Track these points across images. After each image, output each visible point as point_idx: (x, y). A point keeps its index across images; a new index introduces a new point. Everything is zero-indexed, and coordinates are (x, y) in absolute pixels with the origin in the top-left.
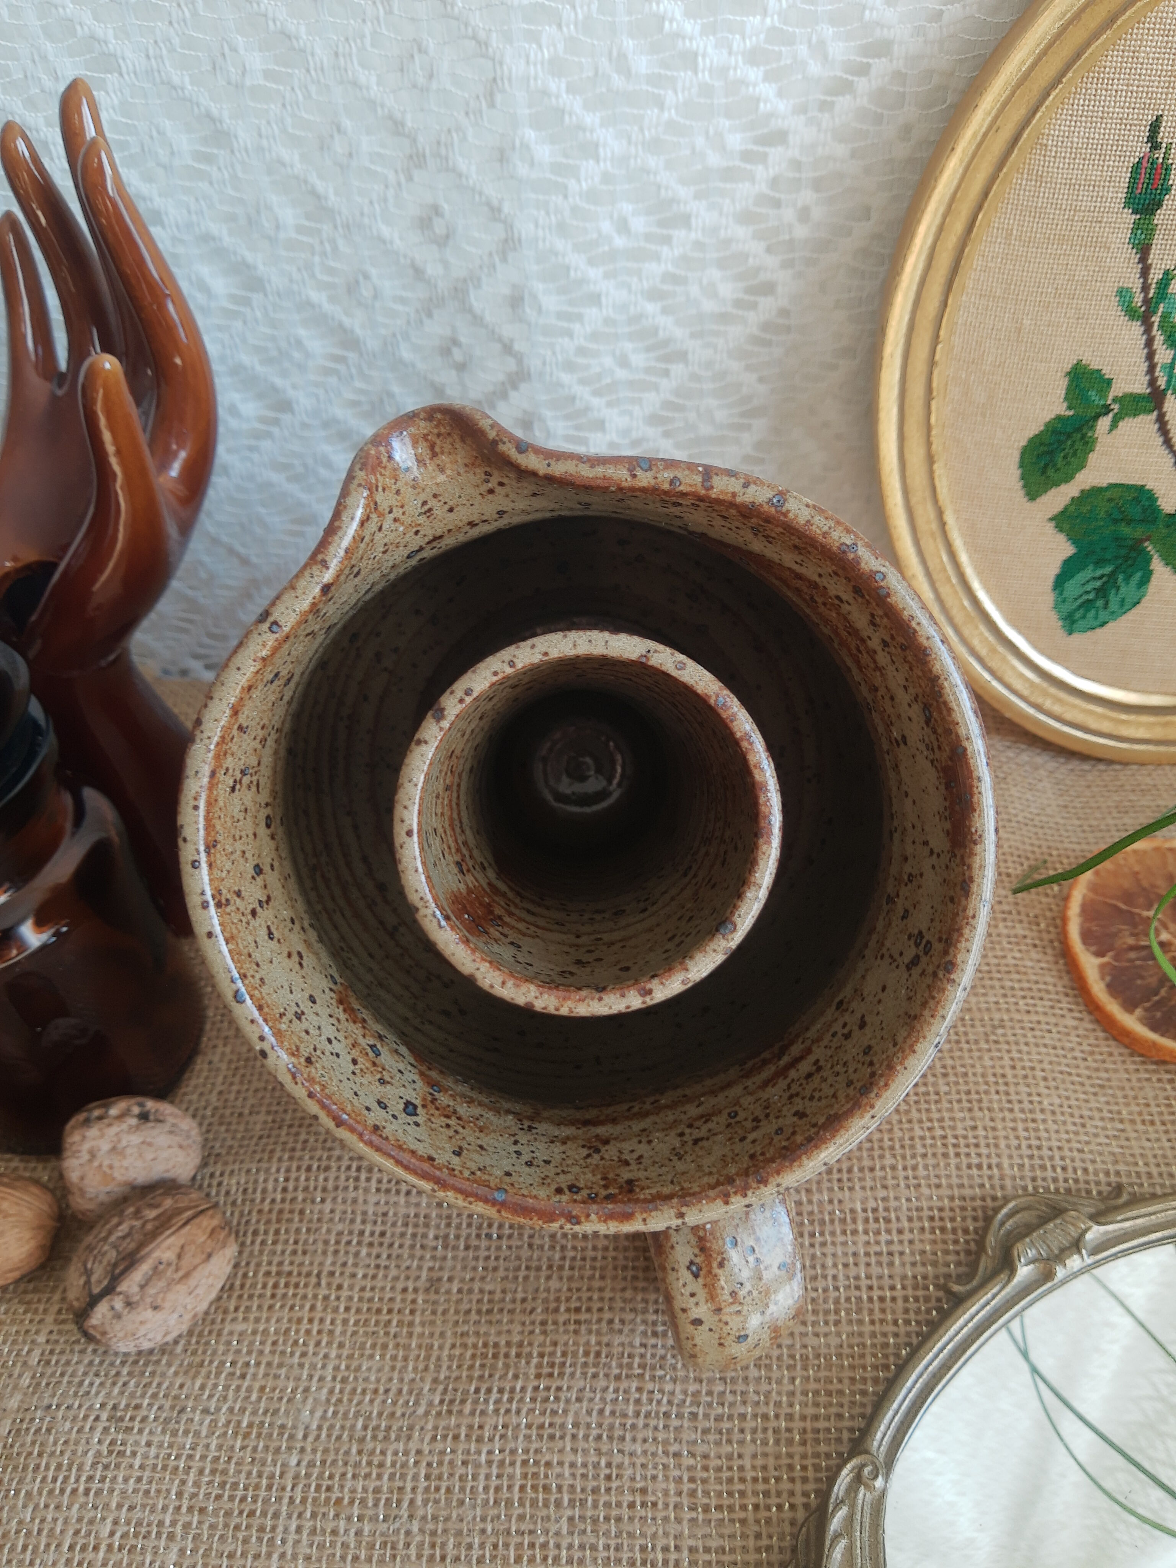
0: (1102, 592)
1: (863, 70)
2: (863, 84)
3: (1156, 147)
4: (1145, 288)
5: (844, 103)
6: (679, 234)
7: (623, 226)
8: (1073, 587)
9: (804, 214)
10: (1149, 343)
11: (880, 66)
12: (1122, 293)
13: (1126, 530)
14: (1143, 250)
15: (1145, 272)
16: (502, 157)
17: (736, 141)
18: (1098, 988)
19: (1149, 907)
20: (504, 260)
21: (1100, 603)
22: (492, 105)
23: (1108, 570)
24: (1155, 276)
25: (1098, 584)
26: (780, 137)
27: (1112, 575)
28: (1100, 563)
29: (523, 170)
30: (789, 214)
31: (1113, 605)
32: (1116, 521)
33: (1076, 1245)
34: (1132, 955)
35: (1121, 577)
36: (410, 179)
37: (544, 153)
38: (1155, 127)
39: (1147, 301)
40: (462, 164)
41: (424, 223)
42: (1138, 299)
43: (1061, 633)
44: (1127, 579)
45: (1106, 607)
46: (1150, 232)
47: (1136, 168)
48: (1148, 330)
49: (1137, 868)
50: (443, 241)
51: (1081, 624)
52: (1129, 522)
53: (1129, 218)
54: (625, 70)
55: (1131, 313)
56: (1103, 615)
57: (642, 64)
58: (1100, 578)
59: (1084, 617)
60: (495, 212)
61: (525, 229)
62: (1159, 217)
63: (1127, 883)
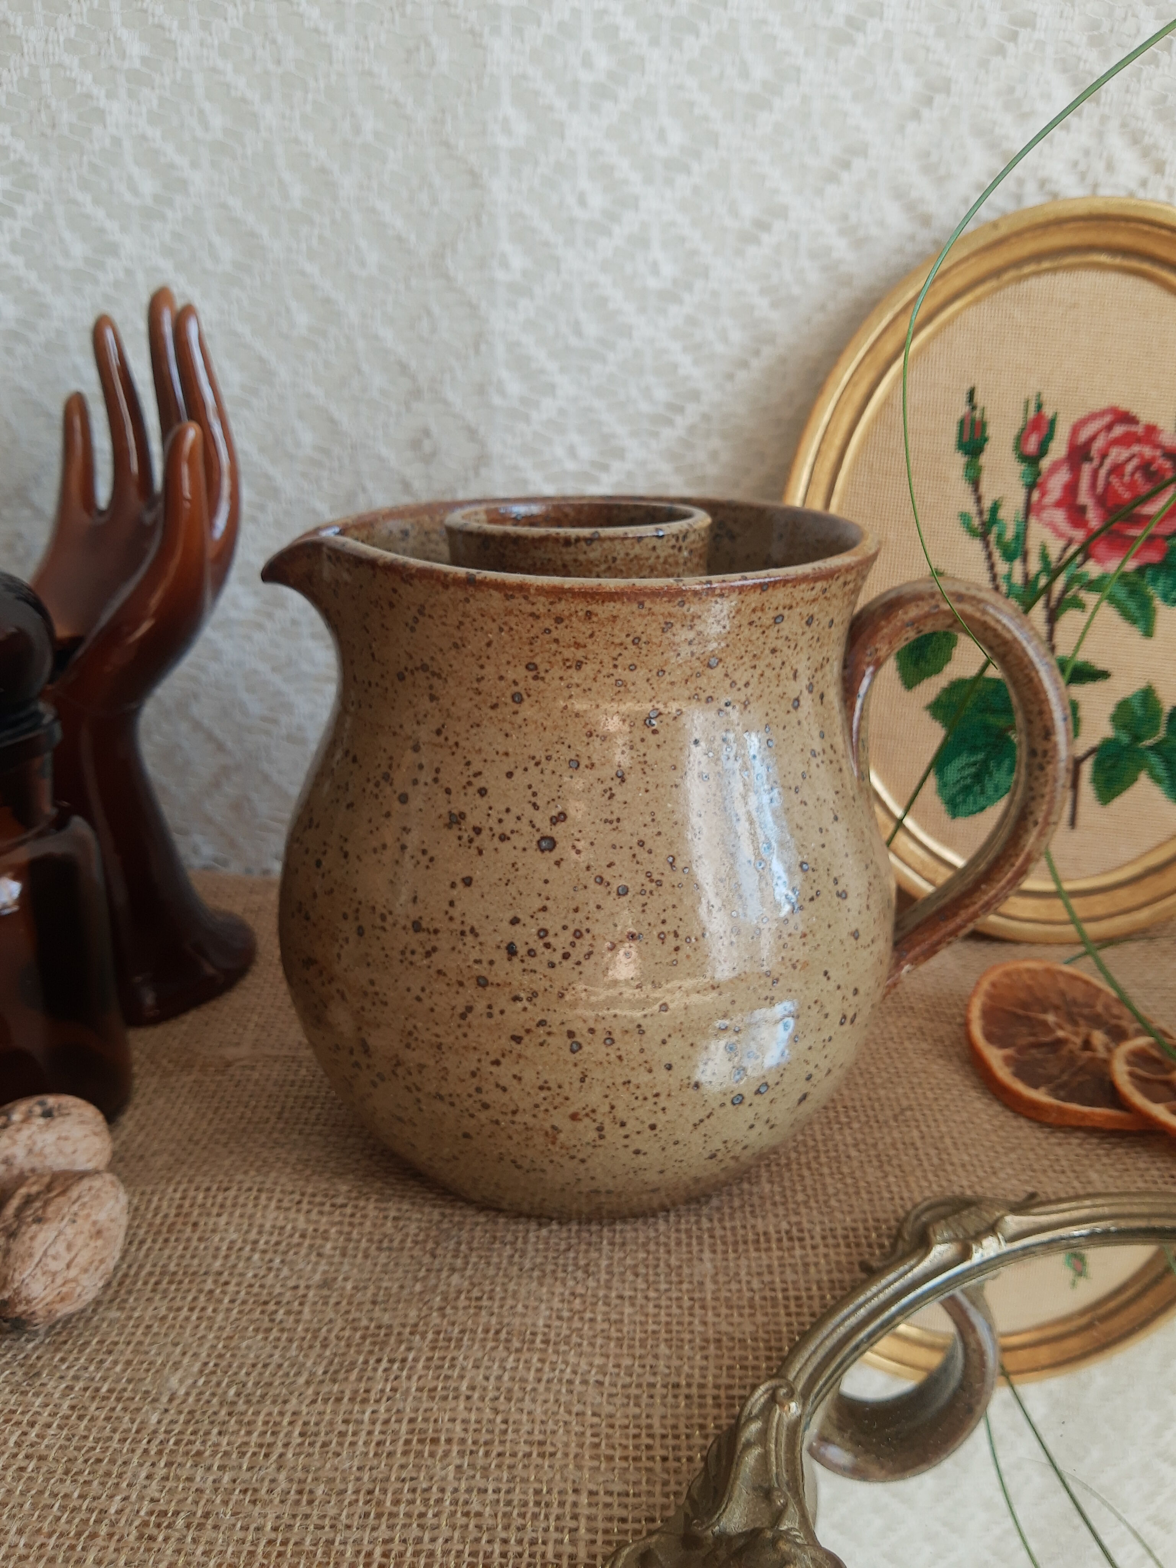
0: (978, 777)
1: (757, 353)
2: (755, 363)
3: (974, 408)
4: (981, 513)
5: (742, 375)
6: (616, 465)
7: (572, 452)
8: (953, 772)
9: (714, 455)
10: (989, 556)
11: (767, 351)
12: (964, 518)
13: (992, 720)
14: (975, 483)
15: (979, 500)
16: (481, 390)
17: (661, 394)
18: (1004, 1074)
19: (1045, 1011)
20: (477, 474)
21: (977, 788)
22: (477, 351)
23: (980, 756)
24: (987, 504)
25: (973, 770)
26: (695, 396)
27: (985, 762)
28: (974, 750)
29: (497, 400)
30: (701, 456)
31: (990, 791)
32: (983, 711)
33: (992, 1229)
34: (1034, 1051)
35: (992, 764)
36: (408, 409)
37: (515, 388)
38: (971, 394)
39: (983, 524)
40: (450, 395)
41: (415, 445)
42: (976, 522)
43: (945, 817)
44: (999, 765)
45: (982, 792)
46: (979, 470)
47: (962, 423)
48: (987, 545)
49: (1029, 982)
50: (429, 459)
51: (962, 808)
52: (994, 711)
53: (960, 459)
54: (578, 331)
55: (972, 532)
56: (982, 800)
57: (592, 329)
58: (974, 764)
59: (964, 801)
60: (472, 433)
61: (496, 448)
62: (984, 459)
63: (1022, 995)
